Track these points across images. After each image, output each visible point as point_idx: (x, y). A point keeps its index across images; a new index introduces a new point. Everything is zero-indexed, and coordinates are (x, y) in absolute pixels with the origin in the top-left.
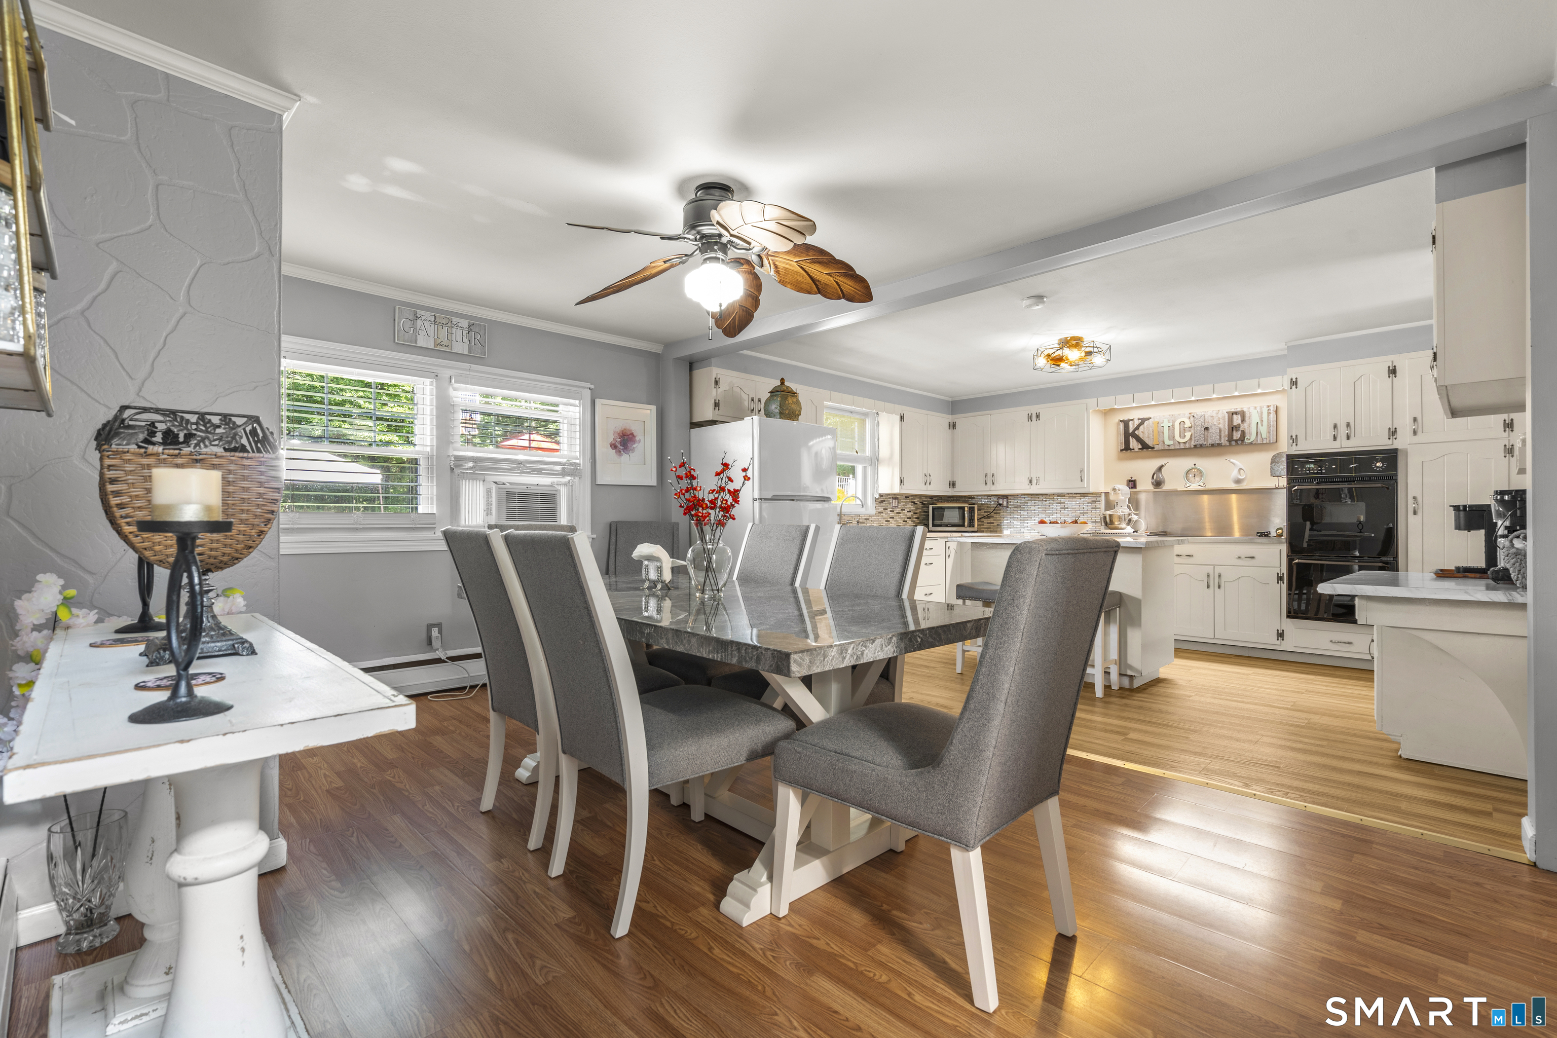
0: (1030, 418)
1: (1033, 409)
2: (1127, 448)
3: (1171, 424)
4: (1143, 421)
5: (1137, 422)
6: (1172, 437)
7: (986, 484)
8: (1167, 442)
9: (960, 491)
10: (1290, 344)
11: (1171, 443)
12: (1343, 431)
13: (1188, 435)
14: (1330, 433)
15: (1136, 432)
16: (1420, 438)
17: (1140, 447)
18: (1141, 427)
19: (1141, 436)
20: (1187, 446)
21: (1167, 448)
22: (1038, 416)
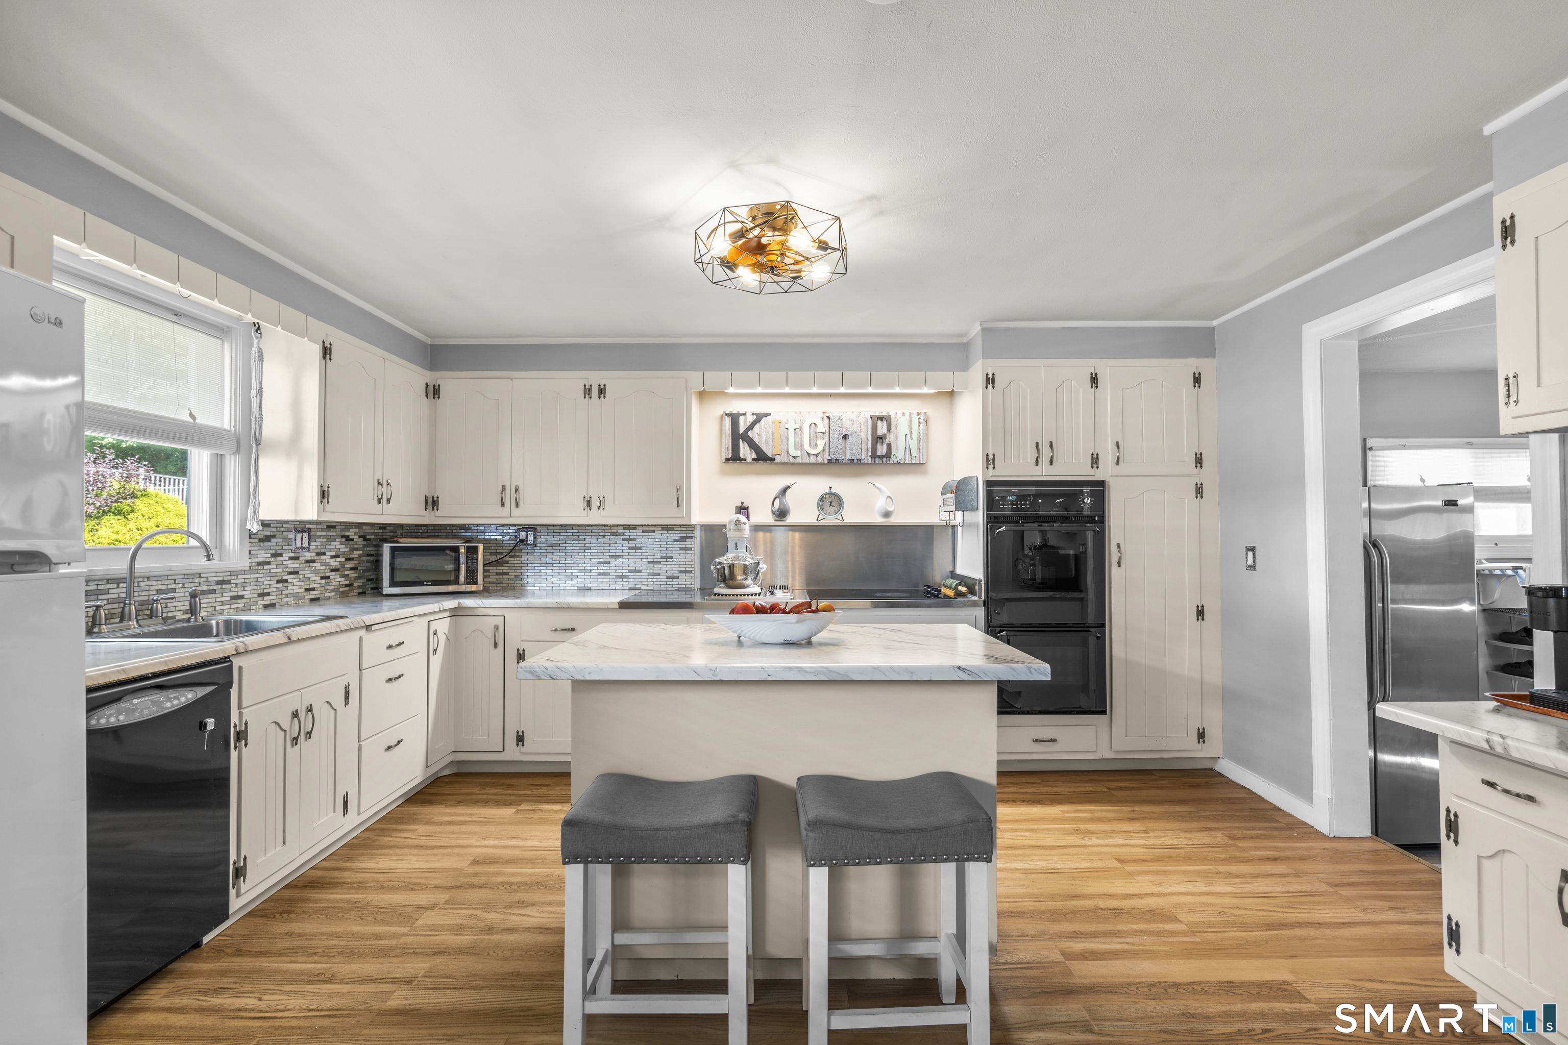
0: (588, 392)
1: (595, 378)
2: (735, 457)
3: (798, 426)
4: (759, 418)
5: (750, 419)
6: (800, 446)
7: (503, 505)
8: (793, 452)
9: (446, 515)
10: (986, 325)
11: (797, 453)
12: (1046, 453)
13: (821, 444)
14: (1031, 454)
15: (749, 433)
16: (1123, 469)
17: (754, 456)
18: (757, 427)
19: (756, 440)
20: (820, 460)
21: (792, 460)
22: (602, 391)
